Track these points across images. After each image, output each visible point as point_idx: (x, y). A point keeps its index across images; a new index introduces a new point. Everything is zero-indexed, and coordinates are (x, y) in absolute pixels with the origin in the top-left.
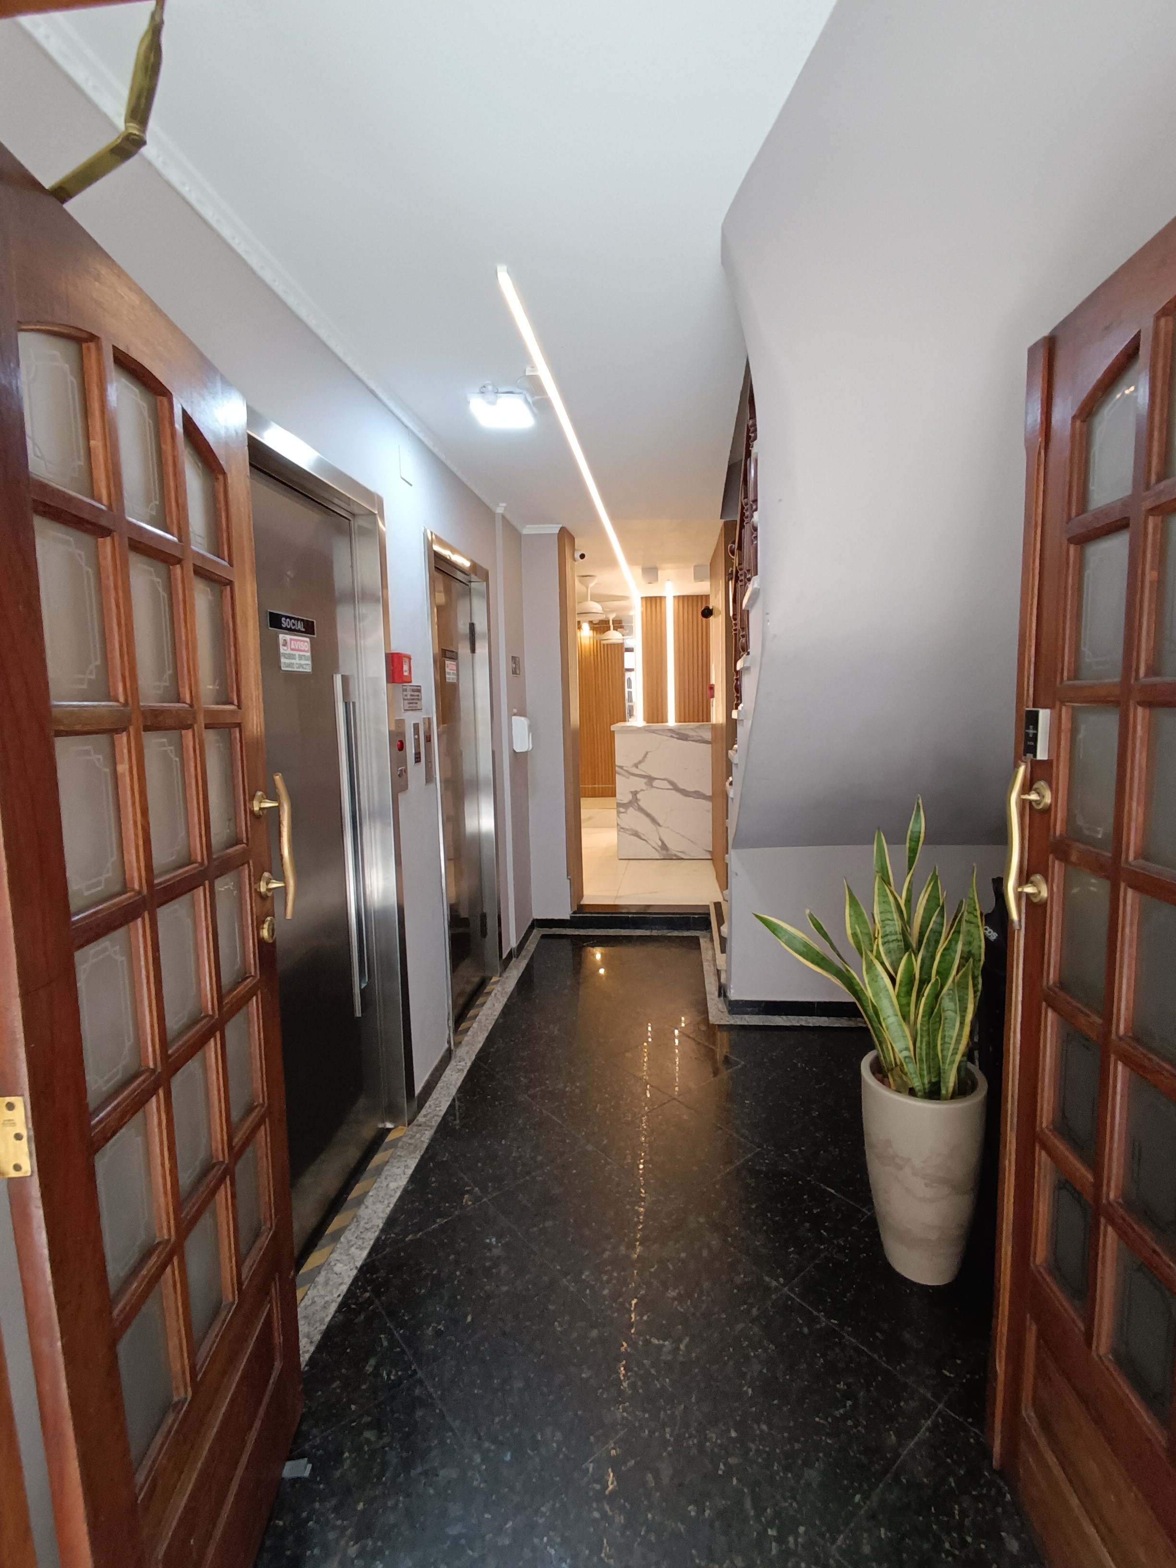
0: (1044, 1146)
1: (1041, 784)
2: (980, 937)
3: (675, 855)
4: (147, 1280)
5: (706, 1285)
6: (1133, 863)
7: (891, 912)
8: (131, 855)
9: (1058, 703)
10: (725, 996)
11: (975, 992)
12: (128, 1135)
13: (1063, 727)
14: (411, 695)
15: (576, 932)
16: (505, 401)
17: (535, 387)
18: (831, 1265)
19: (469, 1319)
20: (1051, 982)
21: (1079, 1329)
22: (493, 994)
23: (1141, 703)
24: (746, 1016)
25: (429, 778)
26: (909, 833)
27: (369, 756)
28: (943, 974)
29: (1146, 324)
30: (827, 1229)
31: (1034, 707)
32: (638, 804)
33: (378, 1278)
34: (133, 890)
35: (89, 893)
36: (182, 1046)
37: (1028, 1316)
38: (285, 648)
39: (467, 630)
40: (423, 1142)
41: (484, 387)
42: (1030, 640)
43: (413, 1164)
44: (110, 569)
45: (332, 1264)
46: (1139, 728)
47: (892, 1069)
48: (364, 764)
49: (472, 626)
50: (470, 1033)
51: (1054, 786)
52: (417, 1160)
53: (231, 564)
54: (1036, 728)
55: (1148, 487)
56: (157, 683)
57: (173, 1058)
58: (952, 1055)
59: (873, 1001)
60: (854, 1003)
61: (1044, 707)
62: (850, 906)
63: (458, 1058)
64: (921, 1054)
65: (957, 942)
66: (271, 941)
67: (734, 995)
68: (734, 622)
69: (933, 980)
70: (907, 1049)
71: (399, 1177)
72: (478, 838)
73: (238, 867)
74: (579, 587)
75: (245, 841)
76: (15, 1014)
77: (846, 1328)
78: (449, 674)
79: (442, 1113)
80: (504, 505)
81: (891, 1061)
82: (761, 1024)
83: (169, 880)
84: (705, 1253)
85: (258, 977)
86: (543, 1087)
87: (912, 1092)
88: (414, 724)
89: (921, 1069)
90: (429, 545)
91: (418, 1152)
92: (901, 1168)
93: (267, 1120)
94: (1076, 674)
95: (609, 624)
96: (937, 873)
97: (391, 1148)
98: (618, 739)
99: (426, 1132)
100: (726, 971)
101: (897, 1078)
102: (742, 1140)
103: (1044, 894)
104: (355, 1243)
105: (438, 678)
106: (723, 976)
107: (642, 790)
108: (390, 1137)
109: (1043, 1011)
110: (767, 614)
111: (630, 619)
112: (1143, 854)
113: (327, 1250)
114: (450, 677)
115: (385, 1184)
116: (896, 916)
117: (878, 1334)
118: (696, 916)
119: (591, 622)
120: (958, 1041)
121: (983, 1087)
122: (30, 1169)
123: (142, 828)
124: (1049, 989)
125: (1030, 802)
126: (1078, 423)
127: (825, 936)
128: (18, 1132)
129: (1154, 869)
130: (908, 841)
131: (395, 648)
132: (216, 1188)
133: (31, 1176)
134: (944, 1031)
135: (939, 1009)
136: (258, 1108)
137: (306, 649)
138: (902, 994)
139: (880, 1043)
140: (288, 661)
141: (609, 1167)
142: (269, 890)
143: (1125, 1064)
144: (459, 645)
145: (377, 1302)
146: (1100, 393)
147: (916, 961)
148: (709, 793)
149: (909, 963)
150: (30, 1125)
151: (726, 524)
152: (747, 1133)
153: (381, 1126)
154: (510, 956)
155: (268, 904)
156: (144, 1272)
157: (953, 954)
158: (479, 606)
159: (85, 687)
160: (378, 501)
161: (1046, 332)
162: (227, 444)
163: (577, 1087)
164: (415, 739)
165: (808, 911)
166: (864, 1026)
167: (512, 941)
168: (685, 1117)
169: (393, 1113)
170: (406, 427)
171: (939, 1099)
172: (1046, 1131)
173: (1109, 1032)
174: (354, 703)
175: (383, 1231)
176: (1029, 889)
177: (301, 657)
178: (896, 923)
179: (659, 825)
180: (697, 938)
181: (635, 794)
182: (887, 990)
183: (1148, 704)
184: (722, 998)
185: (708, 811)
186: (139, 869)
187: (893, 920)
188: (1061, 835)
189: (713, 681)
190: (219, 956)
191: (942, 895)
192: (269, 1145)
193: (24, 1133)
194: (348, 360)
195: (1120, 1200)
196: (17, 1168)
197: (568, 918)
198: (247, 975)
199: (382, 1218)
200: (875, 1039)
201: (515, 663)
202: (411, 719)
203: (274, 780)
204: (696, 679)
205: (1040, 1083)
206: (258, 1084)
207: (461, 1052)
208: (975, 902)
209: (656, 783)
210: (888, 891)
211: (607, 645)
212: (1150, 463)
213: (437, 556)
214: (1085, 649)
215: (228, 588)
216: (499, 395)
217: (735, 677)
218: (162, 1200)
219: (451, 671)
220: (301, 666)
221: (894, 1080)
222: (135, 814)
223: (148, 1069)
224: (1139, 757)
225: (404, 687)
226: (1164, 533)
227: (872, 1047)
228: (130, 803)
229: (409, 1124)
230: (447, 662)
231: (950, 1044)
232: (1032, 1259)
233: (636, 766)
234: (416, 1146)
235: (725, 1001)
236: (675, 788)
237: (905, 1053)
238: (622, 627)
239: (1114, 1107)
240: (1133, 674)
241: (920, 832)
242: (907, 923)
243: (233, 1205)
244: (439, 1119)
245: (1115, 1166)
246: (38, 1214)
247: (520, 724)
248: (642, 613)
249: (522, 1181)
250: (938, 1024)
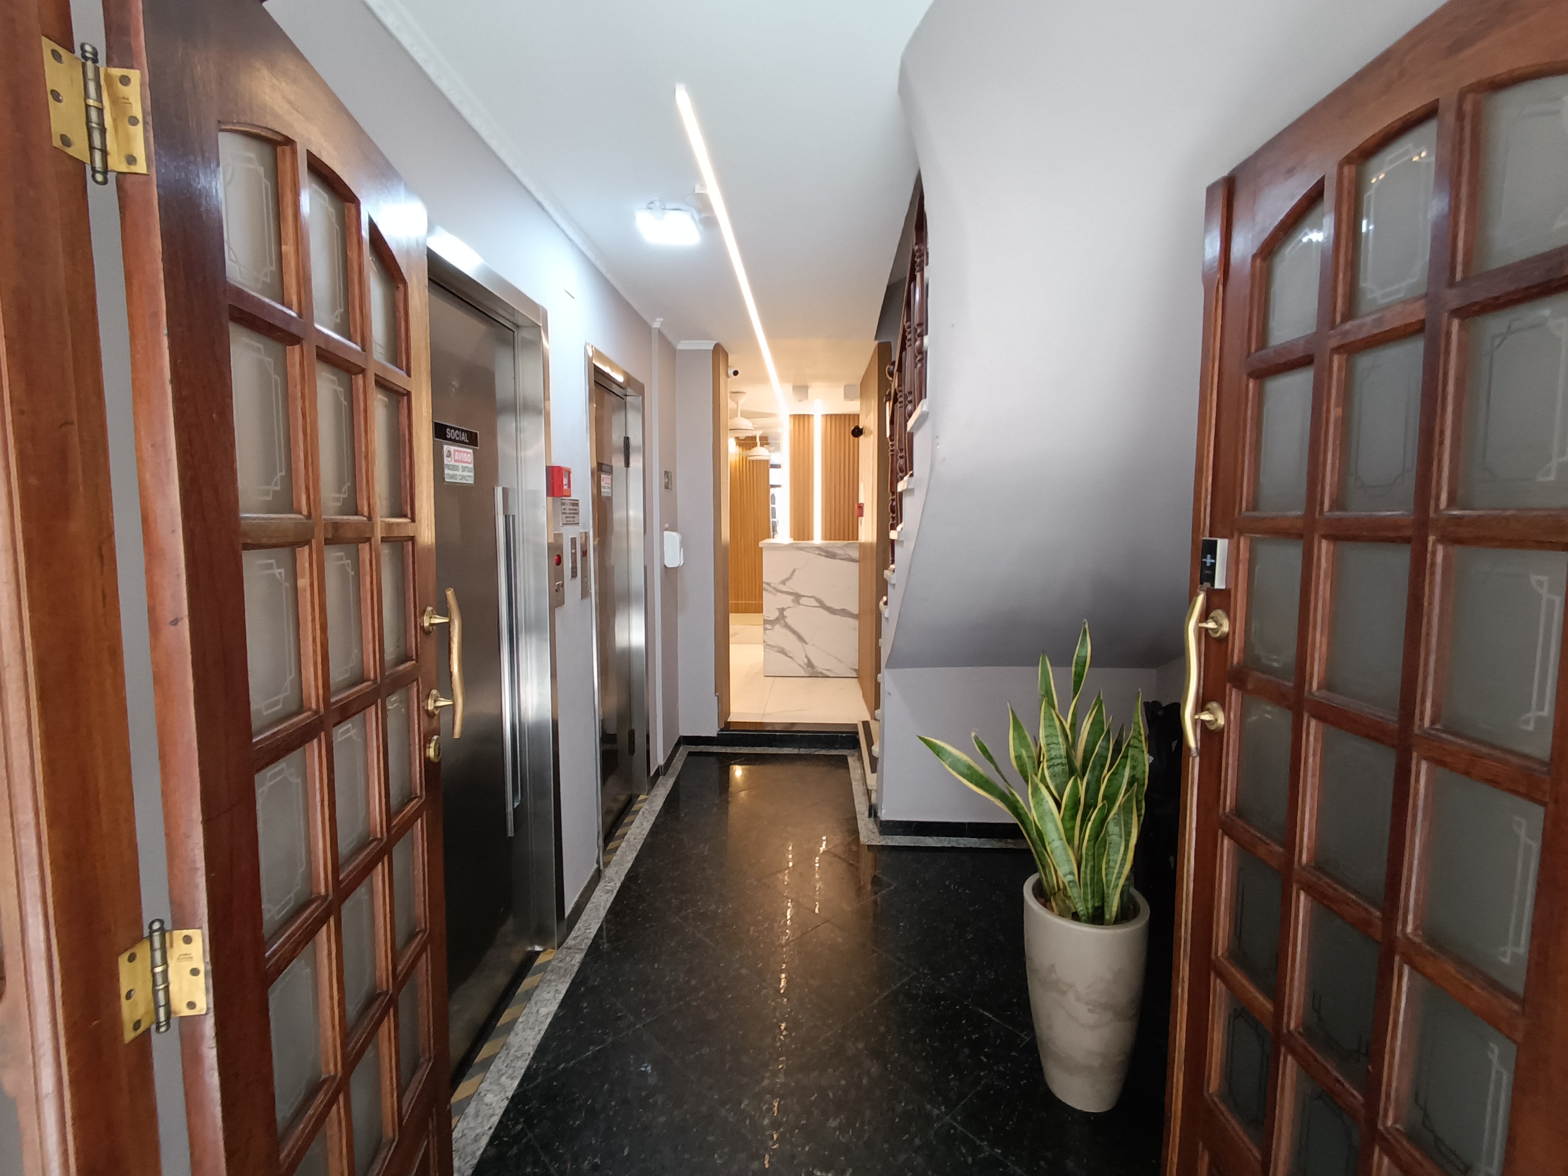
0: (1220, 975)
1: (1218, 613)
2: (1144, 762)
3: (821, 673)
4: (313, 1120)
5: (868, 1113)
6: (1317, 694)
7: (1057, 736)
8: (309, 673)
9: (1236, 535)
10: (876, 816)
11: (1139, 816)
12: (299, 968)
13: (1241, 557)
14: (570, 509)
15: (723, 750)
16: (672, 216)
17: (703, 206)
18: (992, 1092)
19: (626, 1152)
20: (1228, 809)
21: (1255, 1158)
22: (640, 813)
23: (1326, 537)
24: (897, 837)
25: (585, 594)
26: (1075, 657)
27: (526, 568)
28: (1110, 798)
29: (1331, 171)
30: (986, 1055)
31: (1210, 536)
32: (785, 622)
33: (529, 1109)
34: (310, 709)
35: (270, 711)
36: (352, 871)
37: (1201, 1144)
38: (449, 459)
39: (621, 443)
40: (573, 965)
41: (652, 203)
42: (1207, 471)
43: (563, 988)
44: (298, 378)
45: (482, 1094)
46: (1323, 560)
47: (1055, 894)
48: (522, 579)
49: (627, 439)
50: (618, 853)
51: (1232, 615)
52: (568, 985)
53: (409, 374)
54: (1214, 557)
55: (1333, 326)
56: (337, 495)
57: (344, 884)
58: (1116, 879)
59: (1038, 824)
60: (1017, 824)
61: (1222, 537)
62: (1014, 730)
63: (607, 879)
64: (1085, 878)
65: (1124, 767)
66: (437, 761)
67: (885, 815)
68: (890, 443)
69: (1100, 805)
70: (1071, 873)
71: (549, 1002)
72: (628, 653)
73: (406, 685)
74: (731, 404)
75: (414, 657)
76: (197, 841)
77: (1010, 1157)
78: (604, 487)
79: (592, 936)
80: (662, 319)
81: (1054, 886)
82: (913, 845)
83: (345, 698)
84: (865, 1081)
85: (424, 798)
86: (695, 909)
87: (1075, 917)
88: (572, 539)
89: (1085, 893)
90: (589, 360)
91: (568, 976)
92: (1064, 993)
93: (429, 947)
94: (1254, 506)
95: (756, 440)
96: (1101, 698)
97: (540, 972)
98: (766, 555)
99: (577, 956)
100: (877, 791)
101: (1060, 903)
102: (897, 963)
103: (1221, 721)
104: (505, 1073)
105: (595, 491)
106: (874, 796)
107: (789, 607)
108: (540, 960)
109: (1219, 838)
110: (937, 437)
111: (777, 437)
112: (1327, 685)
113: (476, 1079)
114: (605, 491)
115: (534, 1010)
116: (1061, 740)
117: (1042, 1163)
118: (844, 735)
119: (737, 438)
120: (1122, 865)
121: (1145, 912)
122: (205, 1007)
123: (321, 646)
124: (1226, 817)
125: (1207, 629)
126: (1258, 261)
127: (990, 758)
128: (195, 967)
129: (1339, 700)
130: (1074, 665)
131: (556, 462)
132: (380, 1021)
133: (206, 1014)
134: (1108, 855)
135: (1105, 834)
136: (421, 935)
137: (470, 461)
138: (1067, 818)
139: (1044, 867)
140: (451, 472)
141: (765, 991)
142: (436, 708)
143: (1308, 893)
144: (613, 459)
145: (530, 1135)
146: (1282, 233)
147: (1082, 785)
148: (855, 611)
149: (1075, 787)
150: (208, 960)
151: (879, 345)
152: (902, 956)
153: (529, 949)
154: (658, 773)
155: (435, 721)
156: (311, 1112)
157: (1120, 779)
158: (634, 419)
159: (270, 498)
160: (542, 314)
161: (1225, 173)
162: (408, 253)
163: (729, 908)
164: (572, 553)
165: (973, 734)
166: (1024, 846)
167: (659, 758)
168: (840, 940)
169: (543, 935)
170: (570, 240)
171: (1102, 924)
172: (1222, 959)
173: (1292, 862)
174: (514, 516)
175: (534, 1058)
176: (1206, 717)
177: (464, 469)
178: (1061, 746)
179: (806, 643)
180: (845, 758)
181: (782, 610)
182: (1052, 814)
183: (1333, 538)
184: (872, 819)
185: (854, 629)
186: (317, 688)
187: (1058, 744)
188: (1238, 663)
189: (861, 501)
190: (388, 775)
191: (1108, 719)
192: (430, 972)
193: (202, 968)
194: (518, 172)
195: (1301, 1030)
196: (191, 1005)
197: (715, 735)
198: (413, 796)
199: (533, 1046)
200: (1038, 863)
201: (667, 477)
202: (569, 533)
203: (446, 595)
204: (842, 496)
205: (1215, 911)
206: (420, 908)
207: (609, 872)
208: (1140, 727)
209: (803, 601)
210: (1054, 715)
211: (753, 461)
212: (1335, 303)
213: (597, 370)
214: (1263, 480)
215: (405, 398)
216: (666, 211)
217: (890, 498)
218: (329, 1033)
219: (607, 485)
220: (463, 477)
221: (1057, 905)
222: (314, 630)
223: (319, 897)
224: (1323, 589)
225: (563, 501)
226: (1349, 371)
227: (1036, 870)
228: (310, 618)
229: (559, 947)
230: (603, 476)
231: (1114, 868)
232: (1205, 1088)
233: (783, 582)
234: (566, 970)
235: (875, 821)
236: (823, 606)
237: (1070, 878)
238: (767, 444)
239: (1296, 938)
240: (1318, 508)
241: (1086, 657)
242: (1071, 747)
243: (396, 1038)
244: (589, 942)
245: (1295, 994)
246: (210, 1054)
247: (672, 540)
248: (790, 432)
249: (676, 1005)
250: (1103, 849)
